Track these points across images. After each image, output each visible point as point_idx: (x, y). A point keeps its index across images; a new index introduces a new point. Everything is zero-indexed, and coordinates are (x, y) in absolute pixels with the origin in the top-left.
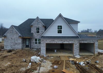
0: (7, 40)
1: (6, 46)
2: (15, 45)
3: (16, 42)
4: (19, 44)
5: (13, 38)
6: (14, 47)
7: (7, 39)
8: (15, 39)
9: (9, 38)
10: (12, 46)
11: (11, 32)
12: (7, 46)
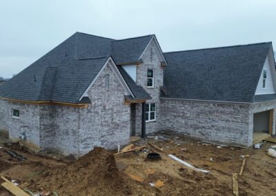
0: (89, 115)
1: (85, 140)
2: (113, 134)
3: (116, 120)
4: (124, 124)
5: (107, 108)
6: (110, 139)
7: (89, 111)
8: (115, 110)
9: (95, 107)
10: (104, 139)
11: (104, 81)
12: (89, 141)
